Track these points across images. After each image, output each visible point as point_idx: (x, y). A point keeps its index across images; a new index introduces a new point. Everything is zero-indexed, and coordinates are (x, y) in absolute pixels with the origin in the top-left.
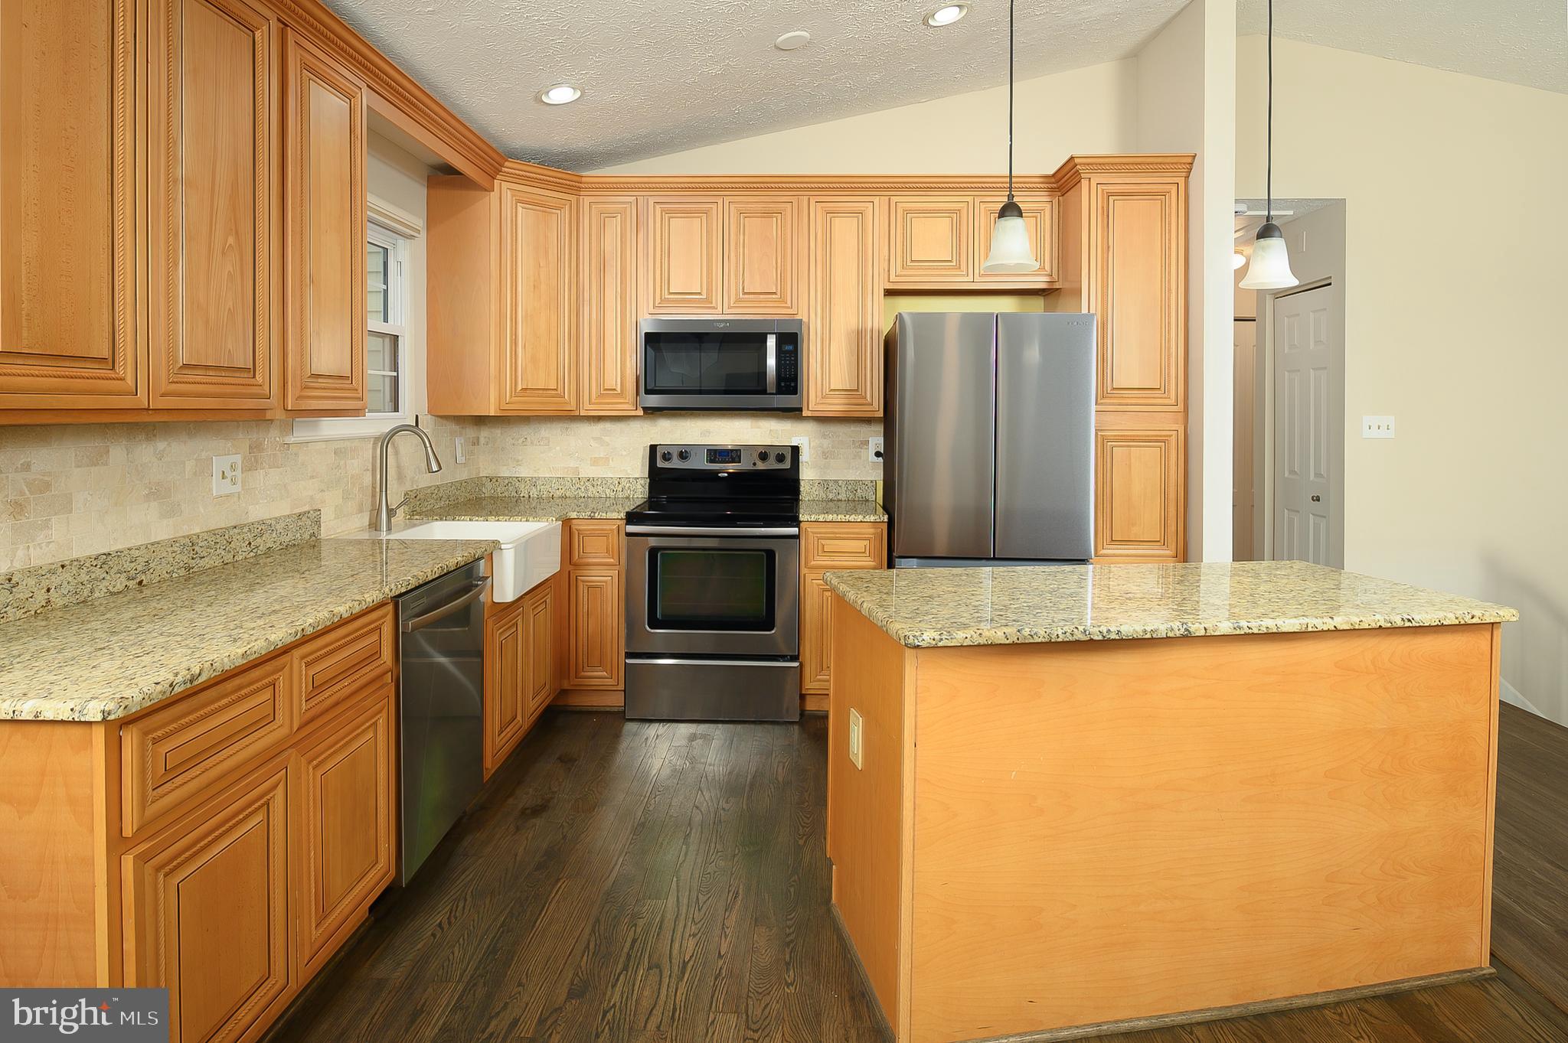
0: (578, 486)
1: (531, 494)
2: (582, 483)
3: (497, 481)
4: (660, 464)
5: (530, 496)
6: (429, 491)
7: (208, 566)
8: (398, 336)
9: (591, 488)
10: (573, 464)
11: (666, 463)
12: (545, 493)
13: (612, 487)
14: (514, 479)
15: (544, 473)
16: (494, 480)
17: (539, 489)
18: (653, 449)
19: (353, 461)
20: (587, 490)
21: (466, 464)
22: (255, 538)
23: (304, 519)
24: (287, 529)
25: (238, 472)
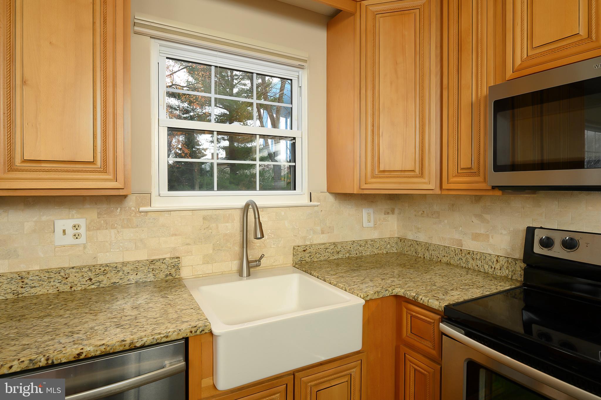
0: (460, 256)
1: (425, 256)
2: (463, 255)
3: (404, 242)
4: (538, 249)
5: (424, 257)
6: (323, 247)
7: (41, 293)
8: (295, 138)
9: (471, 261)
10: (457, 236)
11: (545, 249)
12: (435, 257)
13: (490, 263)
14: (415, 242)
15: (436, 241)
16: (403, 241)
17: (430, 254)
18: (530, 231)
19: (227, 224)
20: (467, 261)
21: (375, 228)
22: (97, 275)
23: (158, 263)
24: (136, 270)
25: (82, 231)
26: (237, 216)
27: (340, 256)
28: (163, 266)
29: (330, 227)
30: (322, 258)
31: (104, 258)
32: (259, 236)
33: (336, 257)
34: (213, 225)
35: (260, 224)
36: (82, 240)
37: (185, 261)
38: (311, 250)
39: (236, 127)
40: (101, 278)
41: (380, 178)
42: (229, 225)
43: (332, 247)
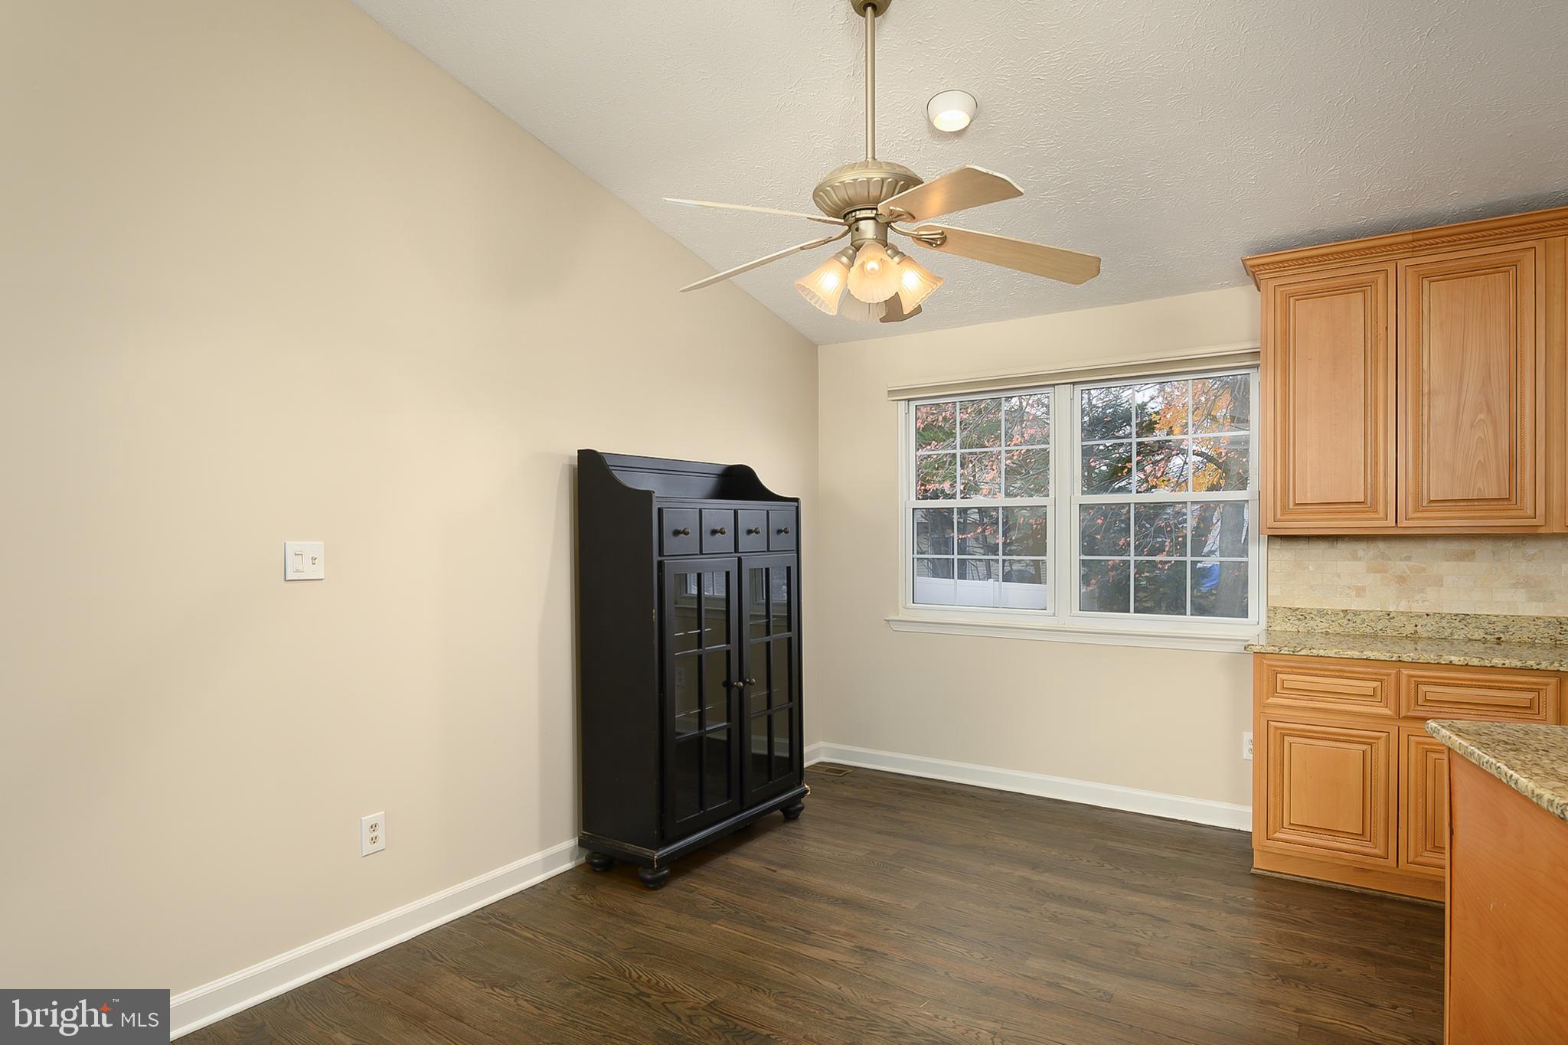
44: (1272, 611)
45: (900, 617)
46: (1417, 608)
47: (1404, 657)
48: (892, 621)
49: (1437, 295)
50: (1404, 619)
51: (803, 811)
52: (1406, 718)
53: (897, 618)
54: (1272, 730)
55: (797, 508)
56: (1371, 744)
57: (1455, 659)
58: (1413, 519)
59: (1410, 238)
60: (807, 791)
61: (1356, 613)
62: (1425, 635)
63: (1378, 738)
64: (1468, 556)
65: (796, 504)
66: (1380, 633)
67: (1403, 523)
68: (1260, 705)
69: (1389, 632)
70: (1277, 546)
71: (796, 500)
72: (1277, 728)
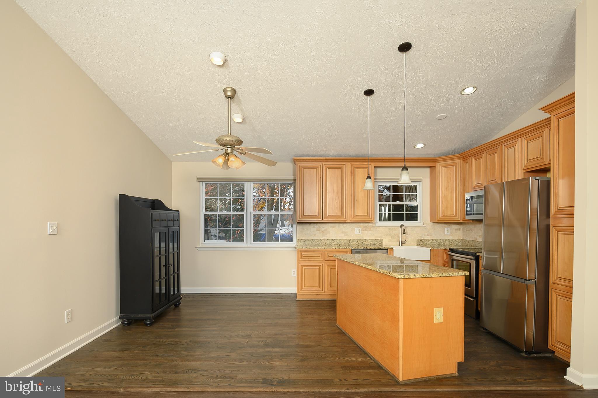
6: (428, 240)
21: (451, 235)
22: (363, 242)
23: (377, 240)
24: (372, 241)
25: (360, 231)
26: (399, 229)
27: (435, 244)
28: (379, 241)
29: (431, 234)
30: (427, 244)
31: (365, 238)
32: (404, 233)
33: (433, 244)
34: (391, 231)
35: (405, 230)
36: (360, 233)
37: (383, 241)
38: (423, 241)
39: (398, 203)
40: (364, 242)
41: (444, 217)
42: (396, 231)
43: (432, 240)
44: (298, 240)
45: (201, 246)
46: (326, 238)
47: (325, 248)
48: (198, 247)
49: (329, 171)
50: (323, 241)
51: (180, 305)
52: (326, 261)
53: (199, 247)
54: (301, 266)
55: (179, 214)
56: (319, 267)
57: (334, 248)
58: (326, 219)
59: (325, 159)
60: (182, 298)
61: (315, 240)
62: (327, 244)
63: (321, 265)
64: (334, 227)
65: (178, 212)
66: (319, 244)
67: (324, 220)
68: (298, 261)
69: (321, 244)
70: (299, 225)
71: (178, 211)
72: (302, 266)
